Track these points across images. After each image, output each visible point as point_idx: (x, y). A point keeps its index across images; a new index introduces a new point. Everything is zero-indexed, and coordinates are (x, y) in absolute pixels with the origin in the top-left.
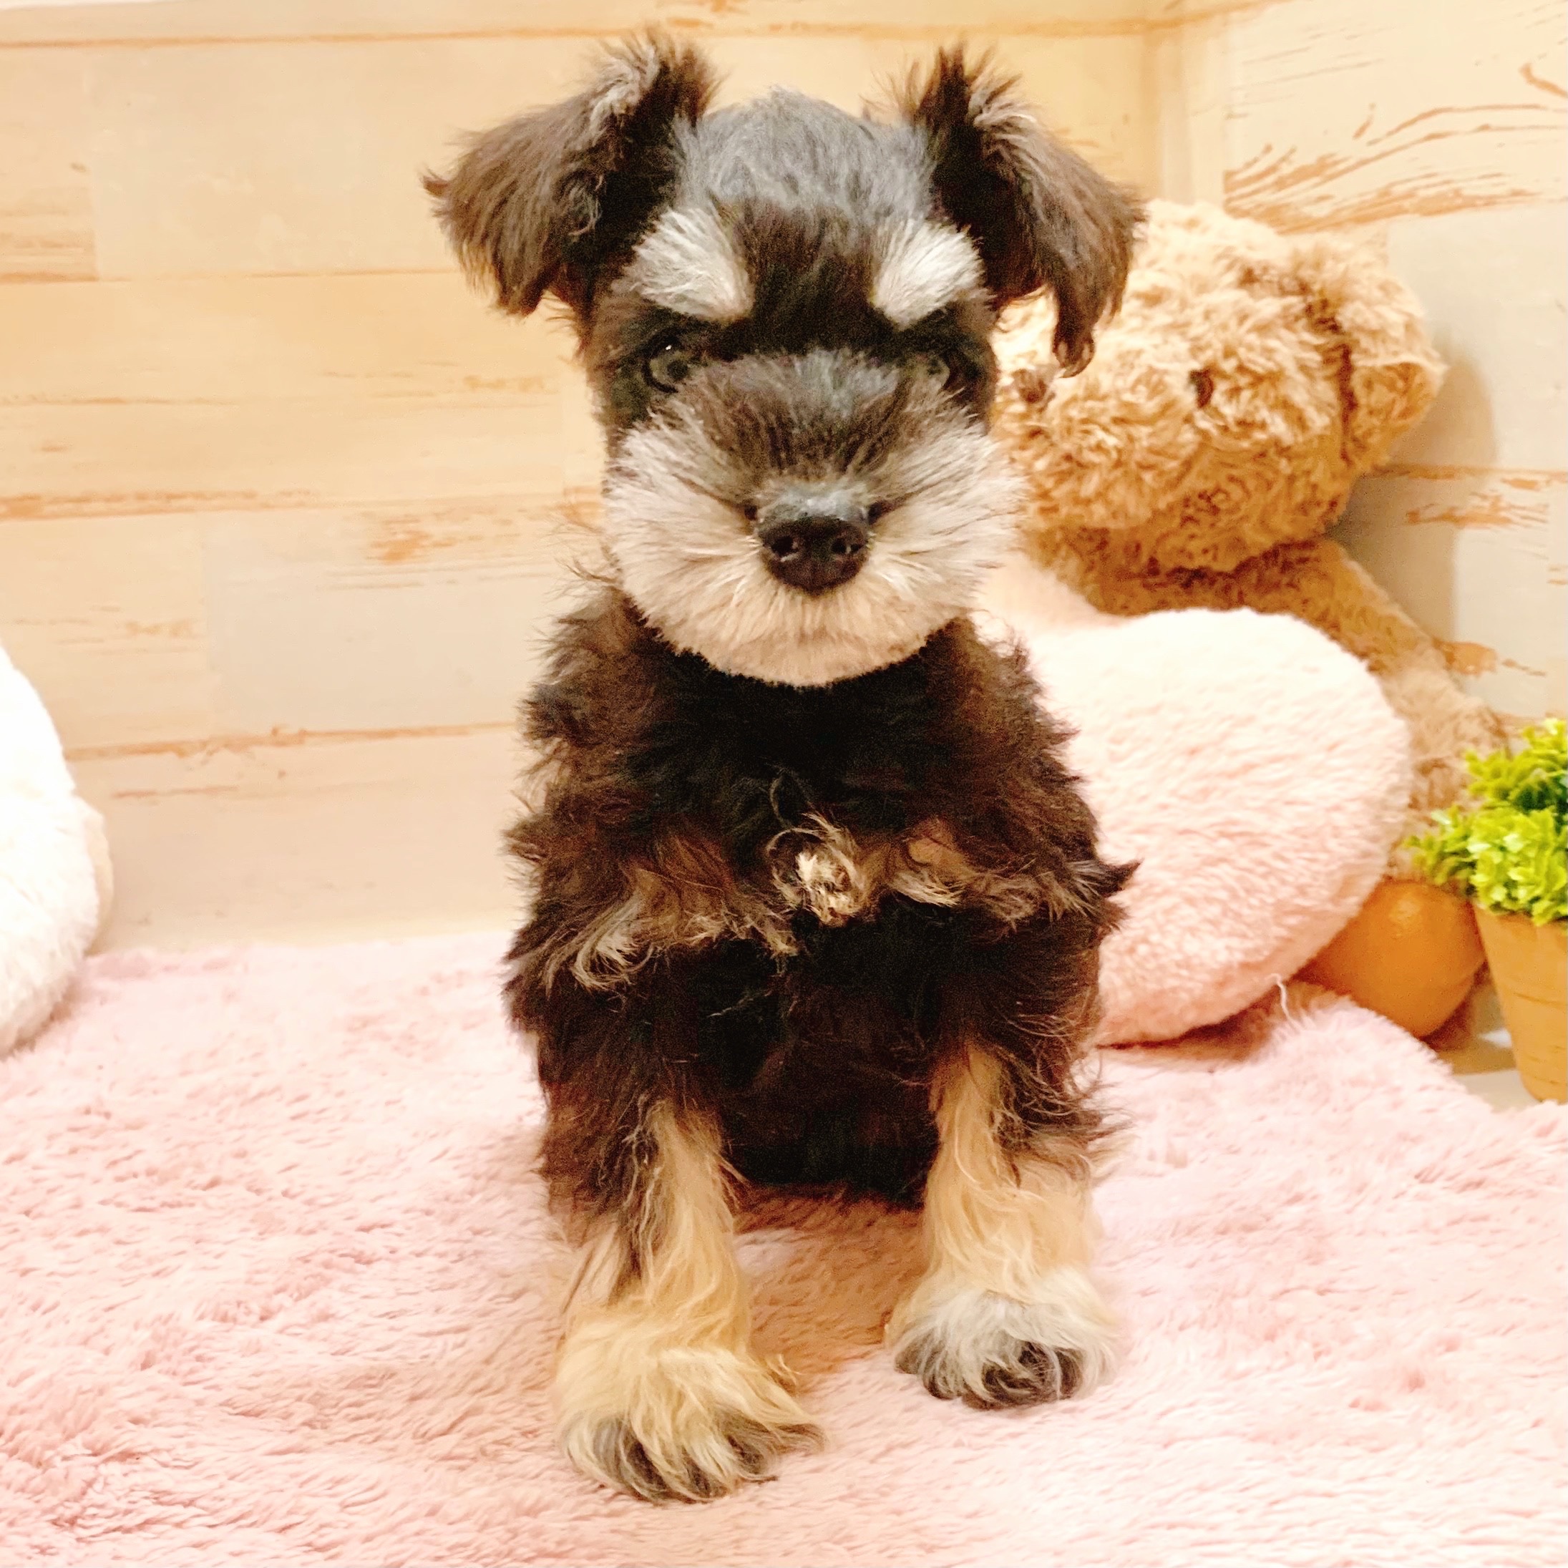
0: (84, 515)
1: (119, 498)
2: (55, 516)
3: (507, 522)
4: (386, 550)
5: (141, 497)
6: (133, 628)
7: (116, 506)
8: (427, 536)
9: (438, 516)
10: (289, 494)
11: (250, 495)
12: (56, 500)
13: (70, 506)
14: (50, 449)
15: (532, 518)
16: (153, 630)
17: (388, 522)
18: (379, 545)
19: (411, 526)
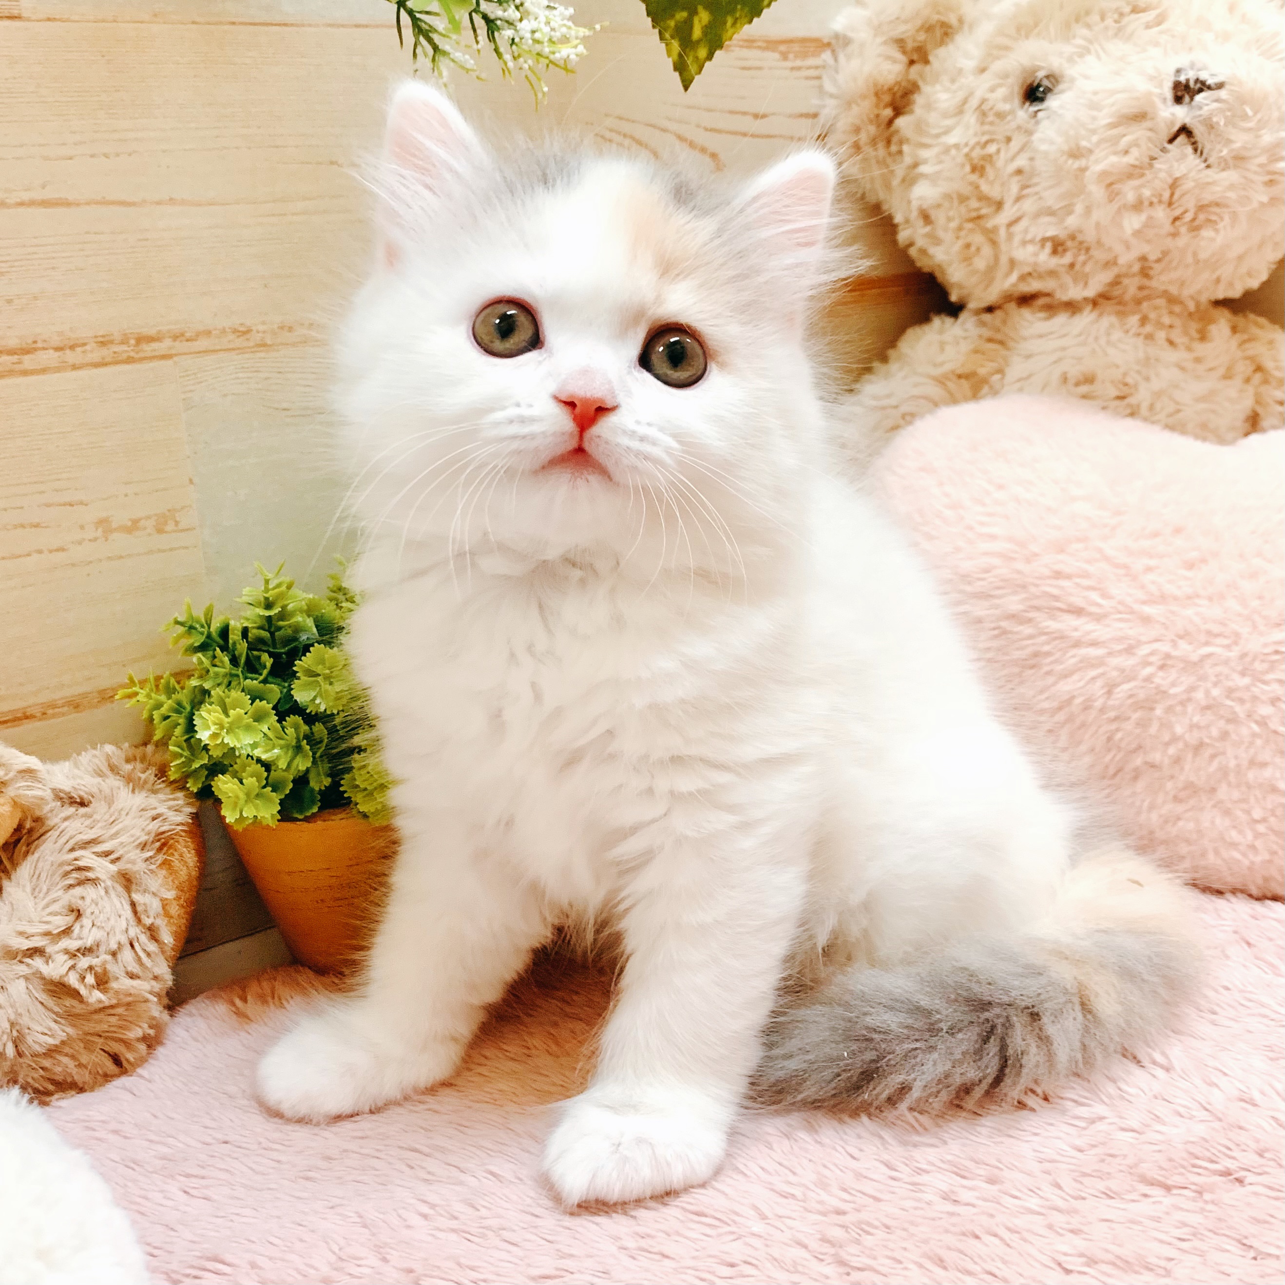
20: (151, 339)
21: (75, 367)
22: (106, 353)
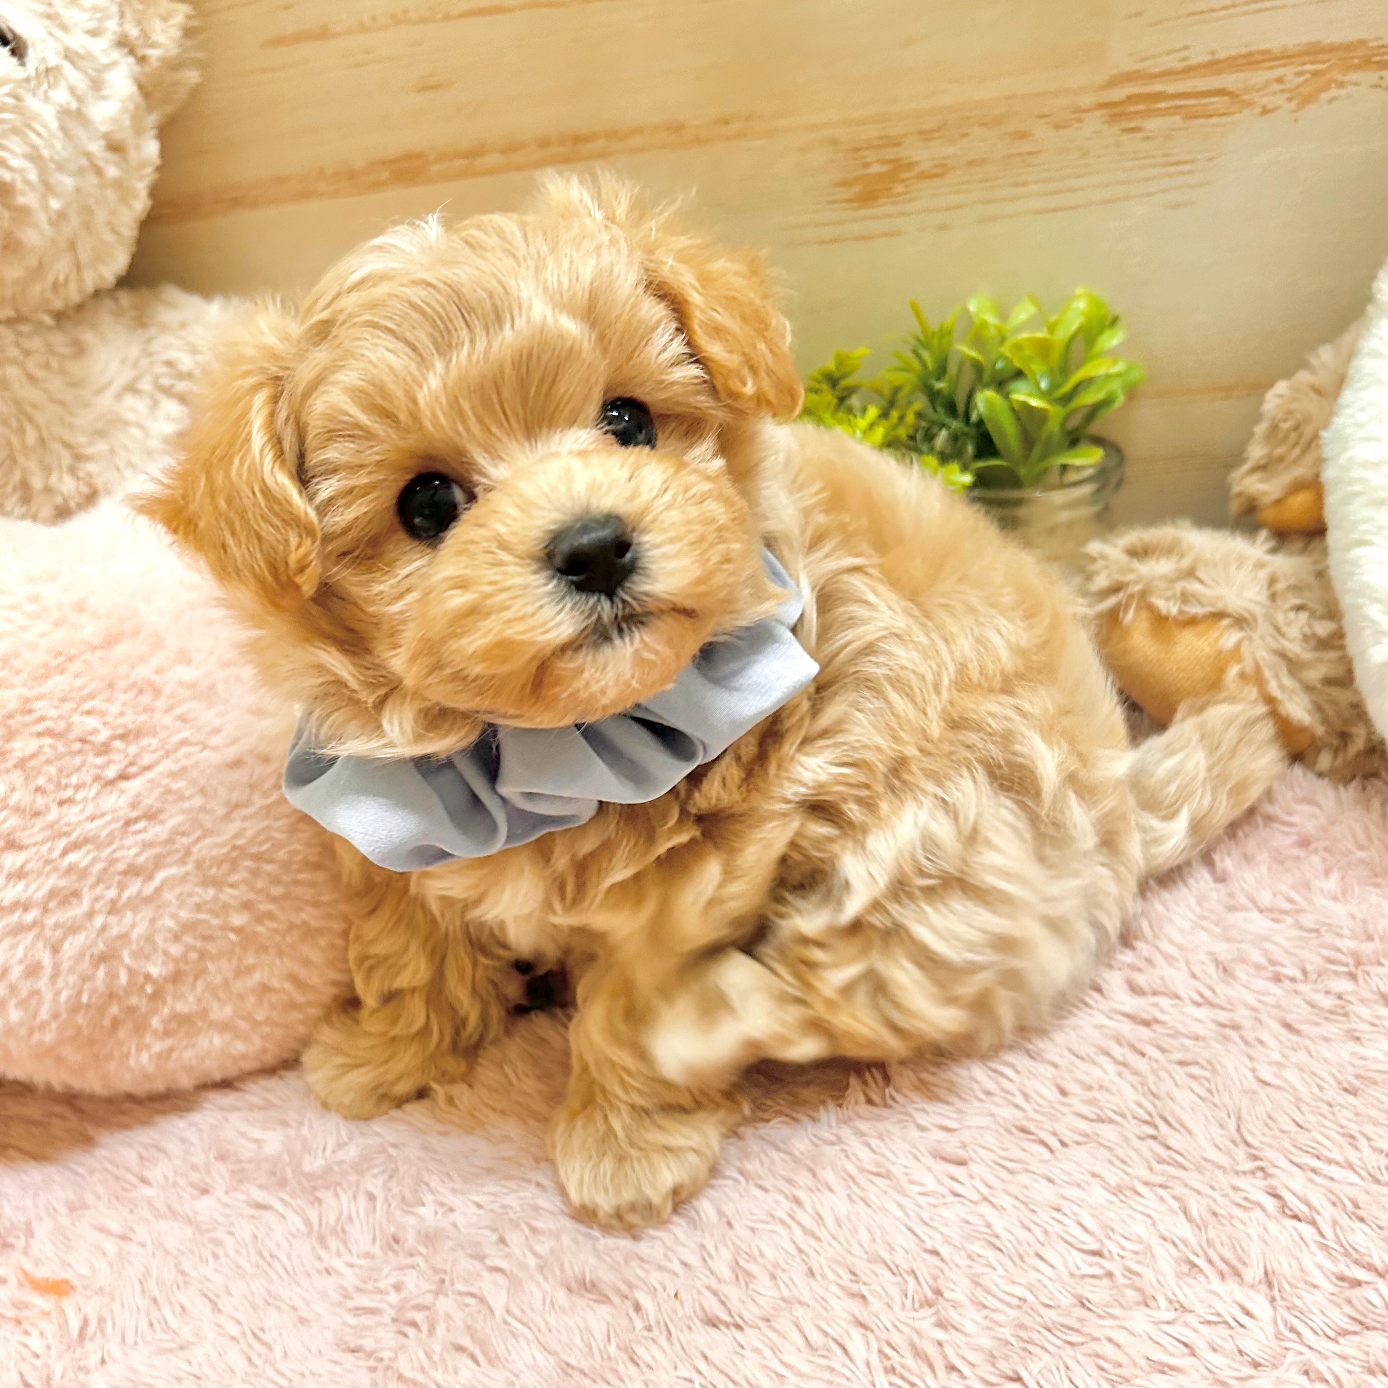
0: (477, 174)
2: (444, 178)
3: (1022, 135)
4: (857, 189)
5: (544, 143)
8: (911, 165)
9: (926, 136)
10: (725, 121)
11: (677, 128)
12: (442, 157)
13: (459, 163)
14: (426, 87)
15: (1057, 127)
17: (857, 150)
18: (845, 184)
19: (891, 153)
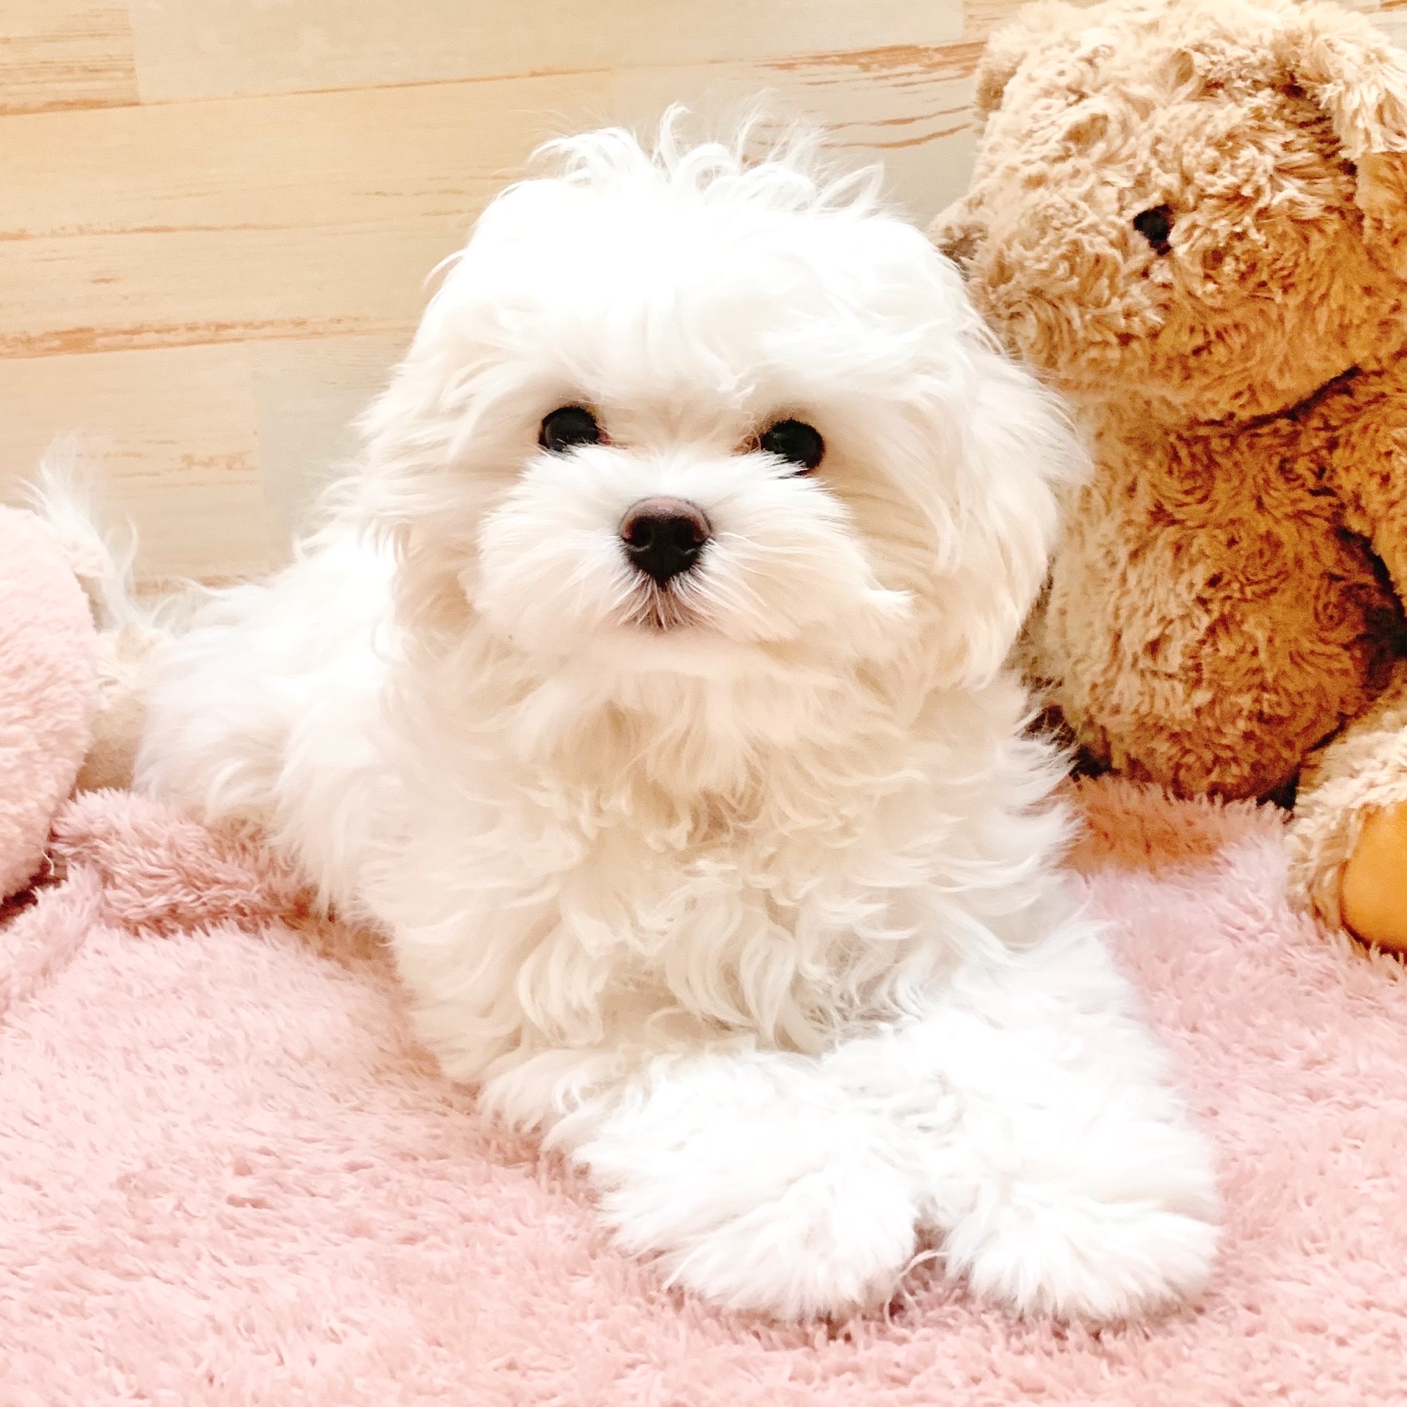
1: (169, 330)
6: (189, 459)
7: (166, 337)
16: (210, 463)
20: (226, 327)
21: (171, 345)
22: (192, 336)
